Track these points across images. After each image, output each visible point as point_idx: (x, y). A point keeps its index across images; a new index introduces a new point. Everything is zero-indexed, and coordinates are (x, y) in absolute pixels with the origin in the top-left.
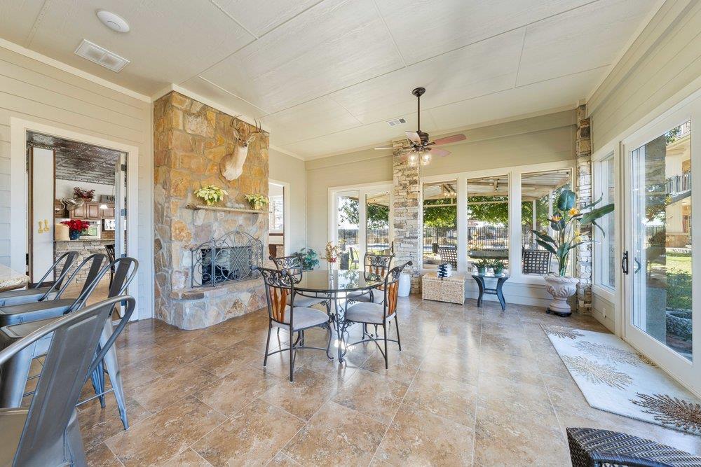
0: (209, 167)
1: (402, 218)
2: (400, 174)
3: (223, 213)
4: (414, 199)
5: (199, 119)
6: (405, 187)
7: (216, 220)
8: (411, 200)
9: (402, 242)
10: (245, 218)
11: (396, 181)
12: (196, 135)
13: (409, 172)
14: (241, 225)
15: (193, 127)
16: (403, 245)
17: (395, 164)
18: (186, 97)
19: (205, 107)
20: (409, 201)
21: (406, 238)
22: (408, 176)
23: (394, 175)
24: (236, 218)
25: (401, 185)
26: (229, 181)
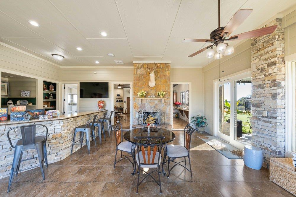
0: (144, 84)
1: (259, 99)
2: (257, 60)
3: (149, 100)
4: (272, 81)
5: (141, 69)
6: (262, 70)
7: (147, 102)
8: (270, 82)
9: (260, 120)
10: (158, 101)
11: (254, 67)
12: (141, 75)
13: (266, 56)
14: (156, 104)
15: (139, 72)
16: (259, 122)
17: (252, 53)
18: (137, 63)
19: (143, 64)
20: (266, 82)
21: (263, 117)
22: (266, 60)
23: (252, 63)
24: (154, 101)
25: (259, 69)
26: (152, 88)
